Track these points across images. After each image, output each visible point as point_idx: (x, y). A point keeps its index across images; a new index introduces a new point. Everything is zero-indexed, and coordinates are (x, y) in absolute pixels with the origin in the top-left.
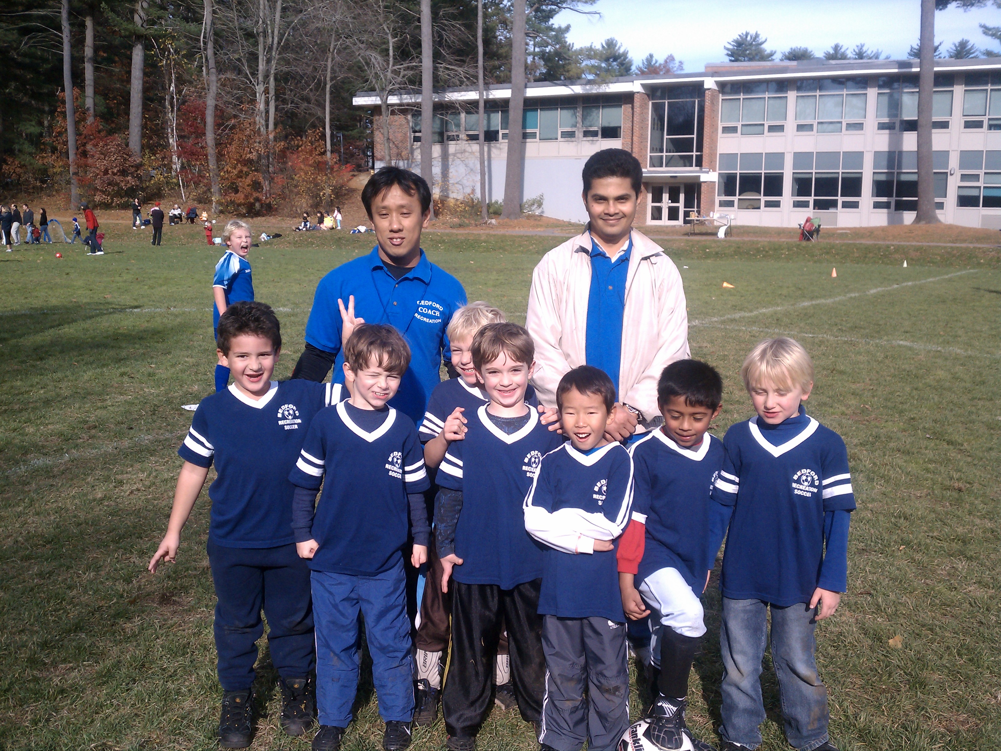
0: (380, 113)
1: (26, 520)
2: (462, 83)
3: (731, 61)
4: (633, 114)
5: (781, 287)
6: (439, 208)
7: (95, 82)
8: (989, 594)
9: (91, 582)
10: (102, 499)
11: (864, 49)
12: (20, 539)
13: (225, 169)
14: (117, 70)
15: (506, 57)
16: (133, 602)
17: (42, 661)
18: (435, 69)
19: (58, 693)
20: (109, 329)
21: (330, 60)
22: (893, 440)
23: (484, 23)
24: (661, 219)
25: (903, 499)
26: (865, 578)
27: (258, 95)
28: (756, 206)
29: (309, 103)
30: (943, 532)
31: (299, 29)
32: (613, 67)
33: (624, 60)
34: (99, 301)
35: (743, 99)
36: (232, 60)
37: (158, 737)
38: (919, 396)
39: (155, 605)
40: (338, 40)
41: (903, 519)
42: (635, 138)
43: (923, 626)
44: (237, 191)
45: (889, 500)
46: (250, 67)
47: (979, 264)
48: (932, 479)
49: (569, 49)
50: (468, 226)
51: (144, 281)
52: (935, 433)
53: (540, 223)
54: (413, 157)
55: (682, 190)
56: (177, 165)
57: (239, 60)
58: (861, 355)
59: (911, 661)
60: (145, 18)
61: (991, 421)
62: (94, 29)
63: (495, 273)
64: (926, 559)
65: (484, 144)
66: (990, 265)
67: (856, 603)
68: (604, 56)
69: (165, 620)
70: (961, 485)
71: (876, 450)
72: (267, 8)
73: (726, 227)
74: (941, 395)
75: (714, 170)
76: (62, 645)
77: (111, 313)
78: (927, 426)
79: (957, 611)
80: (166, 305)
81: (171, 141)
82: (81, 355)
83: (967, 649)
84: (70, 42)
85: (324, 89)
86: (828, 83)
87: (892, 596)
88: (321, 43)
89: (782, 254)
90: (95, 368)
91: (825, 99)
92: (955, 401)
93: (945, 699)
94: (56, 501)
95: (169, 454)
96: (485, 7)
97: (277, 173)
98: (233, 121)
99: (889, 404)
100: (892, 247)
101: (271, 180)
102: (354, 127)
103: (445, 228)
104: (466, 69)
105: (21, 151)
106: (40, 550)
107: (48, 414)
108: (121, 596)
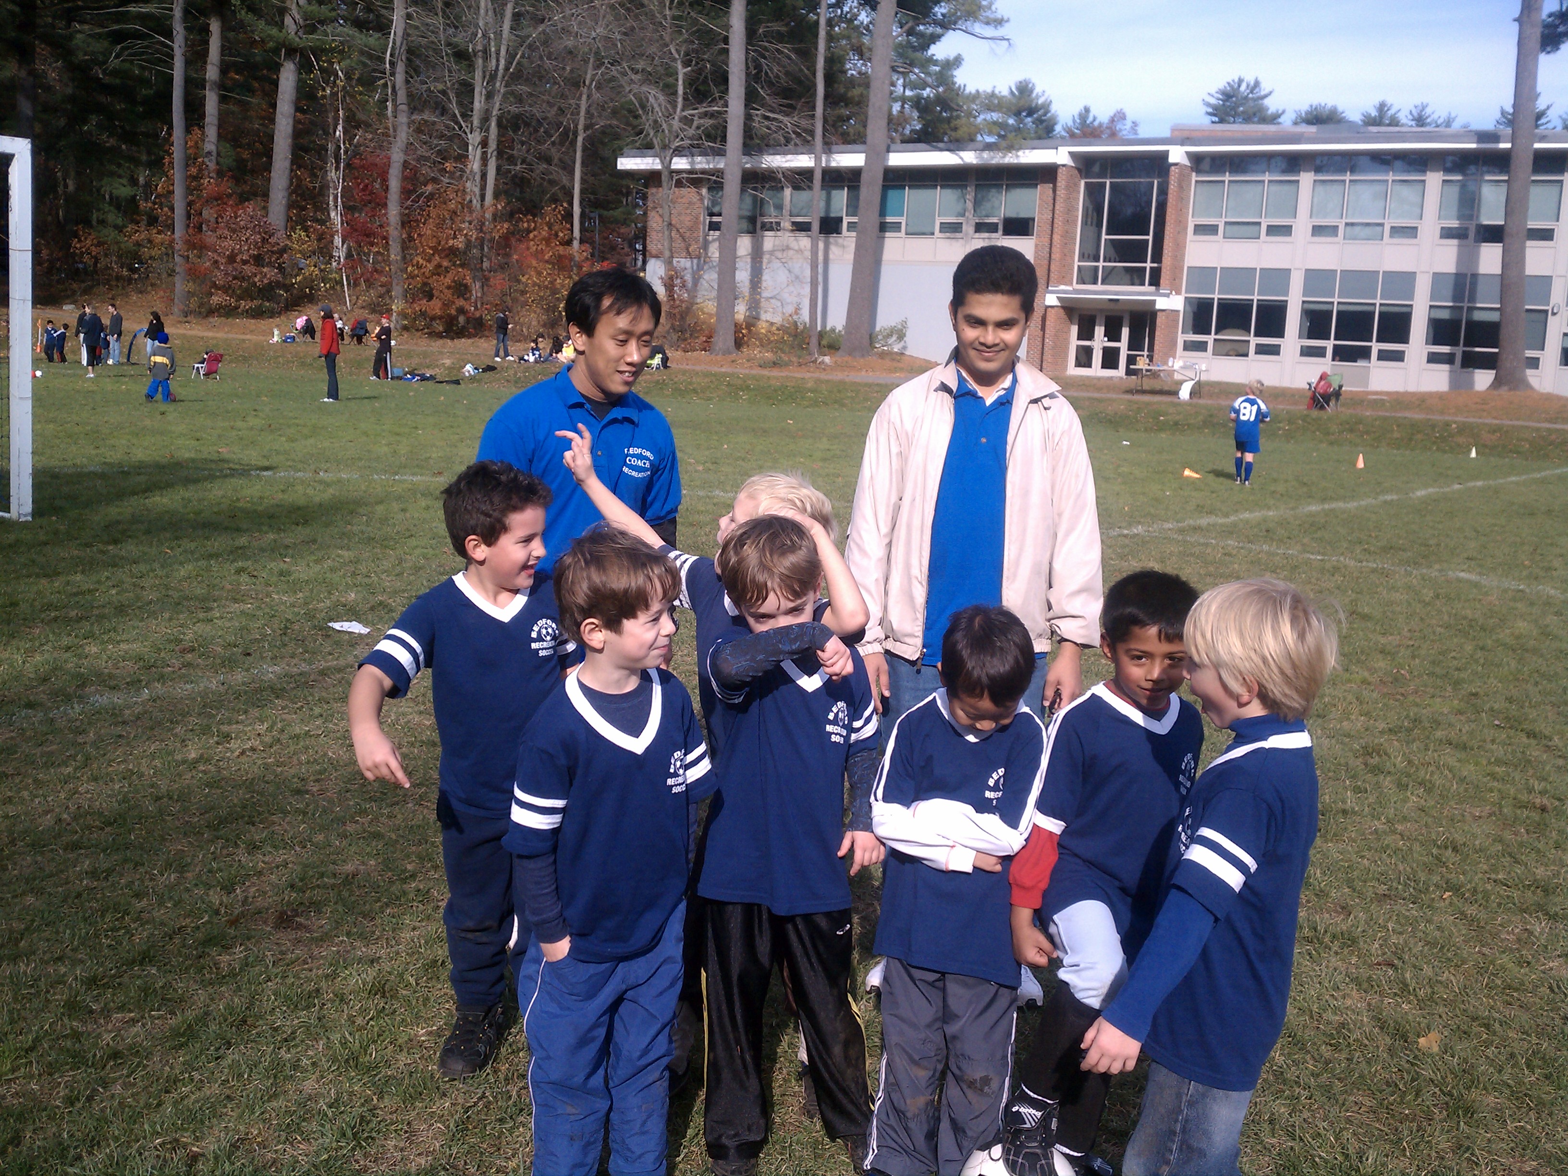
0: (660, 185)
1: (77, 787)
2: (788, 140)
3: (1213, 122)
4: (1054, 199)
5: (1275, 480)
6: (744, 336)
7: (219, 120)
9: (171, 888)
10: (196, 761)
11: (1428, 111)
12: (65, 816)
13: (415, 262)
14: (256, 101)
15: (859, 103)
16: (234, 922)
17: (87, 1006)
18: (748, 118)
19: (110, 1058)
20: (224, 500)
21: (584, 97)
22: (1441, 727)
23: (828, 48)
24: (1090, 366)
25: (1453, 820)
26: (1385, 940)
27: (470, 148)
28: (1241, 352)
29: (549, 163)
30: (1513, 874)
31: (537, 48)
32: (1025, 125)
33: (1045, 114)
34: (209, 457)
35: (1230, 181)
36: (433, 92)
38: (1486, 659)
39: (269, 929)
40: (598, 67)
41: (1450, 850)
42: (1056, 237)
43: (1474, 1019)
44: (430, 297)
45: (1430, 820)
46: (460, 104)
48: (1499, 791)
49: (958, 95)
50: (786, 365)
51: (280, 429)
52: (1508, 719)
53: (900, 365)
54: (707, 253)
55: (1126, 321)
56: (340, 248)
57: (444, 93)
58: (1397, 591)
59: (1452, 1073)
60: (301, 22)
62: (224, 38)
63: (824, 440)
64: (1483, 915)
65: (818, 239)
67: (1369, 978)
68: (1013, 108)
69: (282, 953)
70: (1545, 801)
71: (1414, 741)
72: (491, 12)
73: (1193, 382)
74: (1521, 659)
75: (1178, 293)
76: (120, 984)
77: (226, 476)
78: (1496, 706)
79: (1529, 998)
80: (313, 467)
81: (333, 214)
82: (177, 538)
83: (1543, 1058)
84: (184, 55)
85: (574, 142)
86: (1364, 161)
87: (1428, 971)
88: (572, 71)
89: (1279, 429)
90: (197, 560)
91: (1359, 187)
92: (1544, 669)
93: (1503, 1136)
94: (125, 761)
95: (305, 697)
96: (830, 23)
97: (495, 271)
98: (430, 188)
99: (1438, 670)
100: (1454, 426)
101: (485, 281)
102: (618, 204)
103: (751, 367)
104: (795, 119)
105: (102, 222)
106: (94, 836)
107: (121, 626)
108: (217, 912)
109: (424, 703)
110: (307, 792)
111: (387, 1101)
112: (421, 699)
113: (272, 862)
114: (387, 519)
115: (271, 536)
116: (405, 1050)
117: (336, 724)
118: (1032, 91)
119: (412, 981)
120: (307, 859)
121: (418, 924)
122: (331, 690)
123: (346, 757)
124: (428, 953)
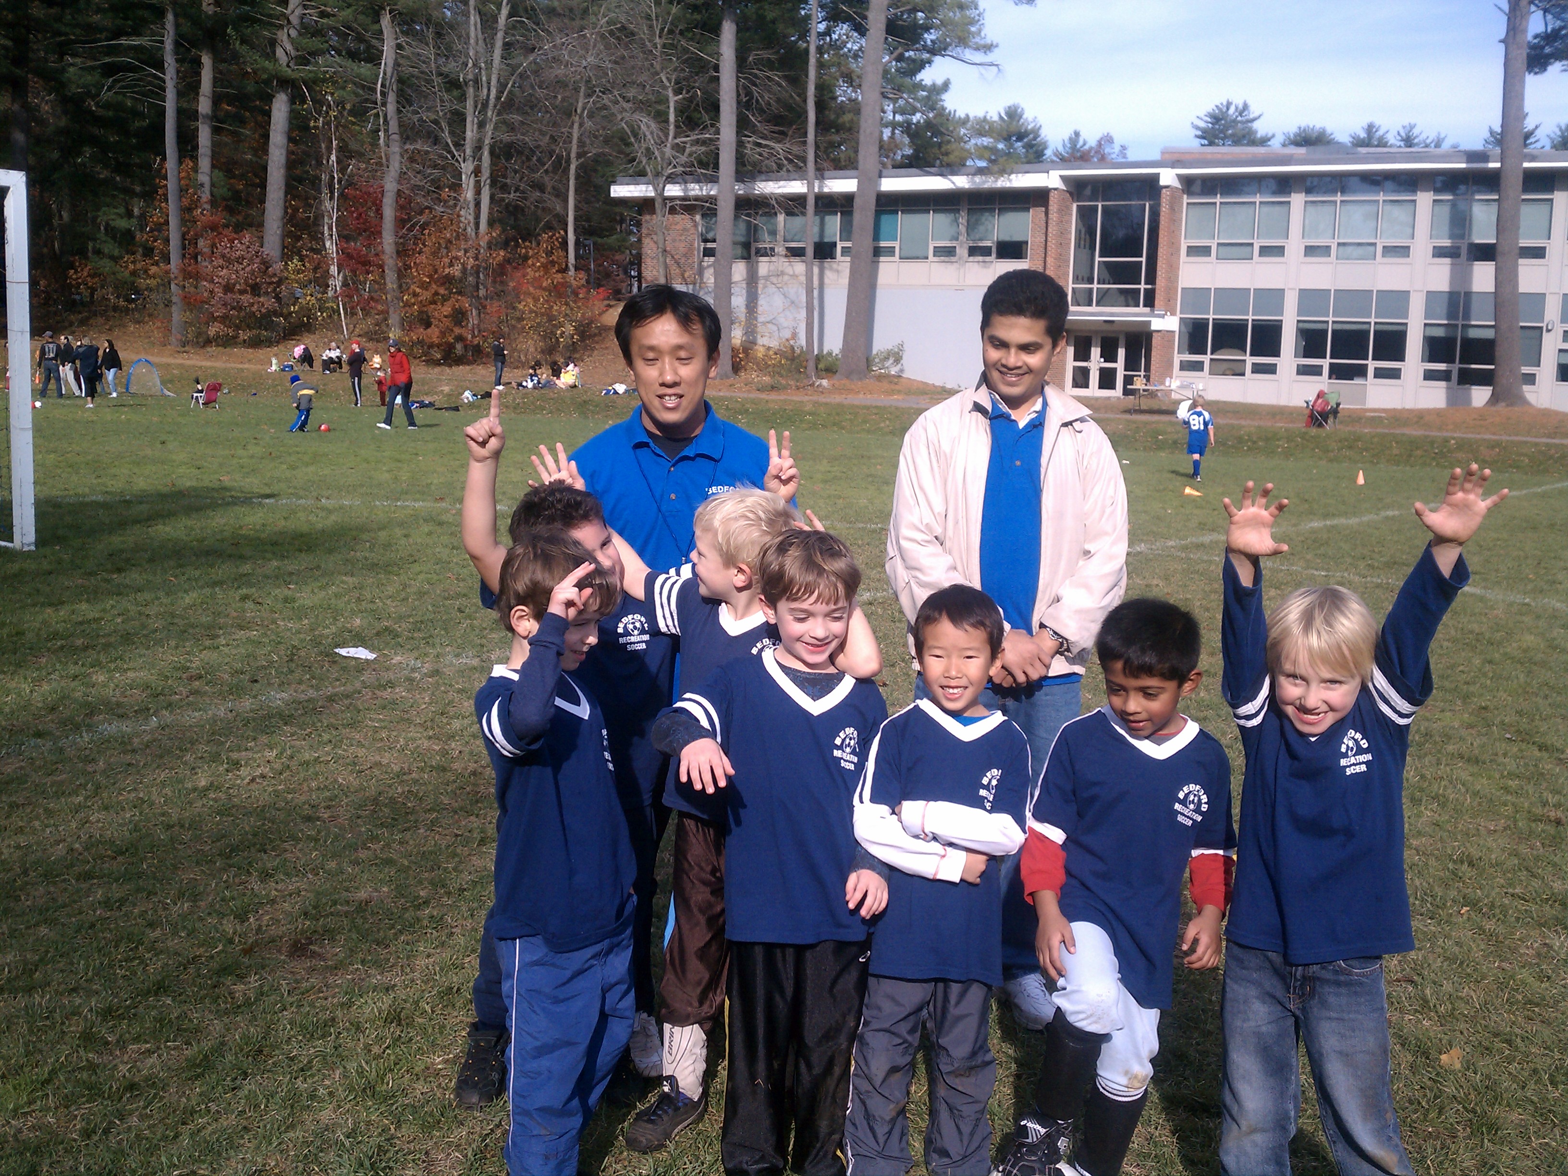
0: (653, 211)
1: (88, 817)
2: (780, 167)
3: (1202, 145)
4: (1047, 223)
6: (741, 360)
7: (212, 151)
9: (184, 917)
10: (207, 789)
11: (1416, 132)
12: (77, 846)
13: (411, 291)
14: (248, 132)
15: (850, 129)
16: (248, 952)
17: (103, 1037)
18: (740, 144)
19: (126, 1089)
20: (226, 528)
21: (576, 126)
22: (1452, 741)
23: (819, 76)
24: (1087, 386)
25: (1468, 835)
27: (464, 177)
28: (1238, 372)
29: (543, 191)
30: (1530, 888)
31: (528, 77)
32: (1015, 149)
33: (1035, 139)
34: (210, 485)
36: (425, 122)
37: (277, 1165)
38: (1494, 672)
39: (283, 957)
40: (589, 96)
41: (1466, 864)
42: (1050, 256)
43: (1496, 1035)
44: (428, 325)
45: (1444, 834)
46: (452, 133)
48: (1513, 804)
49: (948, 119)
50: (785, 388)
51: (280, 457)
52: (1519, 732)
53: (897, 387)
54: (702, 279)
55: (1122, 341)
56: (336, 282)
57: (436, 122)
59: (1475, 1090)
60: (293, 54)
62: (215, 69)
63: (825, 461)
64: (1501, 929)
65: (813, 264)
68: (1005, 134)
69: (297, 981)
70: (1559, 814)
71: (1426, 755)
72: (481, 42)
74: (1530, 672)
75: (1173, 314)
76: (134, 1015)
77: (228, 504)
78: (1507, 720)
79: (1550, 1013)
80: (315, 494)
81: (328, 243)
82: (181, 566)
84: (176, 87)
85: (567, 170)
86: (1356, 180)
87: (1447, 987)
88: (563, 100)
89: (1278, 447)
90: (202, 587)
91: (1351, 208)
92: (1553, 681)
93: (1528, 1153)
94: (135, 789)
95: (314, 723)
96: (820, 50)
97: (491, 299)
98: (423, 219)
100: (1453, 442)
101: (482, 309)
102: (612, 231)
103: (749, 391)
104: (787, 145)
105: (98, 252)
106: (107, 865)
107: (128, 654)
108: (231, 941)
109: (433, 728)
110: (318, 819)
111: (404, 1130)
112: (429, 724)
113: (285, 890)
114: (390, 545)
115: (275, 563)
116: (422, 1079)
117: (344, 750)
118: (1021, 117)
119: (428, 1008)
120: (320, 886)
121: (432, 951)
122: (340, 716)
123: (356, 783)
124: (443, 981)
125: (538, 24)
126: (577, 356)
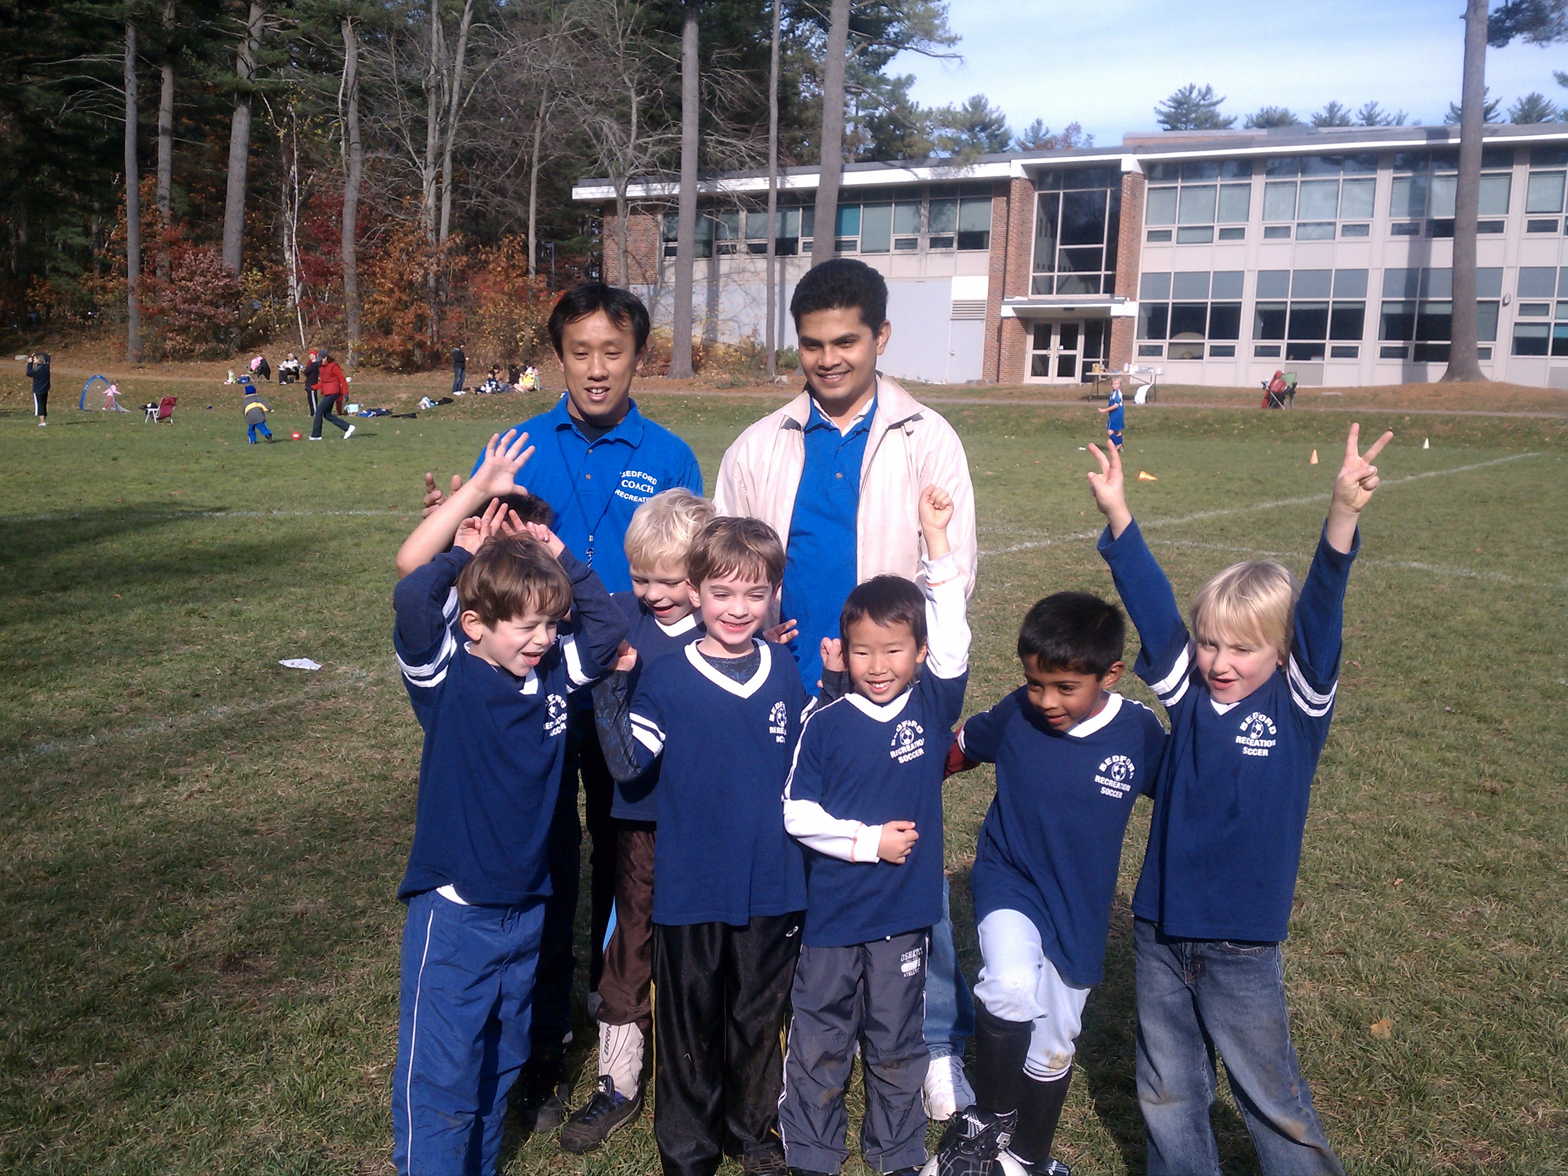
0: (614, 213)
1: (20, 839)
2: (742, 164)
3: (1165, 130)
4: (1008, 212)
5: (1230, 479)
6: (701, 358)
7: (172, 166)
8: (1531, 954)
9: (117, 935)
10: (143, 806)
11: (1378, 110)
12: (9, 868)
13: (372, 299)
14: (208, 146)
15: (813, 125)
16: (180, 968)
17: (30, 1060)
18: (702, 143)
19: (52, 1112)
20: (175, 543)
21: (538, 129)
22: (1393, 715)
23: (781, 72)
24: (1046, 374)
25: (1404, 807)
26: (1337, 930)
27: (425, 184)
28: (1196, 355)
29: (504, 196)
30: (1464, 858)
31: (491, 83)
32: (979, 139)
33: (999, 129)
34: (161, 500)
35: (1182, 187)
36: (386, 130)
38: (1437, 646)
39: (216, 972)
40: (552, 99)
41: (1401, 836)
42: (1011, 249)
43: (1426, 1003)
44: (389, 332)
45: (1381, 808)
46: (414, 140)
47: (1542, 444)
48: (1450, 776)
49: (911, 112)
50: (744, 385)
51: (233, 470)
52: (1459, 704)
54: (663, 279)
55: (1082, 329)
56: (296, 293)
57: (397, 130)
59: (1404, 1057)
60: (254, 66)
61: (1547, 685)
62: (175, 83)
64: (1433, 900)
65: (774, 261)
66: (1559, 445)
67: (1322, 968)
68: (968, 125)
69: (230, 996)
70: (1495, 784)
71: (1366, 729)
72: (443, 48)
73: (1148, 387)
74: (1472, 645)
75: (1133, 299)
76: (62, 1036)
77: (178, 519)
78: (1447, 693)
79: (1478, 980)
80: (266, 506)
81: (287, 255)
82: (127, 582)
83: (1493, 1039)
84: (136, 103)
85: (528, 174)
86: (1315, 162)
87: (1379, 958)
88: (525, 103)
89: (1234, 428)
90: (148, 603)
91: (1310, 188)
92: (1494, 654)
93: (1454, 1117)
94: (70, 809)
95: (255, 735)
96: (783, 47)
97: (451, 304)
98: (385, 225)
99: (1390, 660)
100: (1407, 418)
101: (441, 314)
102: (573, 233)
103: (708, 389)
104: (750, 143)
105: (55, 270)
106: (39, 886)
107: (68, 673)
108: (163, 958)
109: (375, 737)
110: (256, 832)
111: (336, 1141)
112: (372, 733)
113: (220, 904)
114: (340, 554)
115: (223, 577)
116: (355, 1089)
117: (285, 762)
118: (985, 107)
119: (362, 1018)
120: (256, 900)
121: (368, 961)
122: (282, 728)
123: (295, 795)
124: (378, 990)
125: (500, 30)
126: (536, 359)
